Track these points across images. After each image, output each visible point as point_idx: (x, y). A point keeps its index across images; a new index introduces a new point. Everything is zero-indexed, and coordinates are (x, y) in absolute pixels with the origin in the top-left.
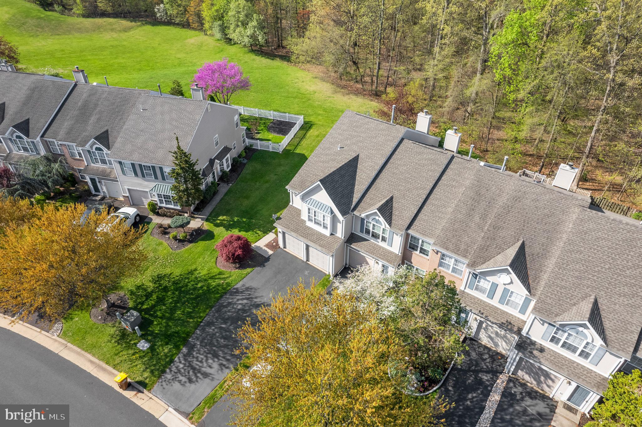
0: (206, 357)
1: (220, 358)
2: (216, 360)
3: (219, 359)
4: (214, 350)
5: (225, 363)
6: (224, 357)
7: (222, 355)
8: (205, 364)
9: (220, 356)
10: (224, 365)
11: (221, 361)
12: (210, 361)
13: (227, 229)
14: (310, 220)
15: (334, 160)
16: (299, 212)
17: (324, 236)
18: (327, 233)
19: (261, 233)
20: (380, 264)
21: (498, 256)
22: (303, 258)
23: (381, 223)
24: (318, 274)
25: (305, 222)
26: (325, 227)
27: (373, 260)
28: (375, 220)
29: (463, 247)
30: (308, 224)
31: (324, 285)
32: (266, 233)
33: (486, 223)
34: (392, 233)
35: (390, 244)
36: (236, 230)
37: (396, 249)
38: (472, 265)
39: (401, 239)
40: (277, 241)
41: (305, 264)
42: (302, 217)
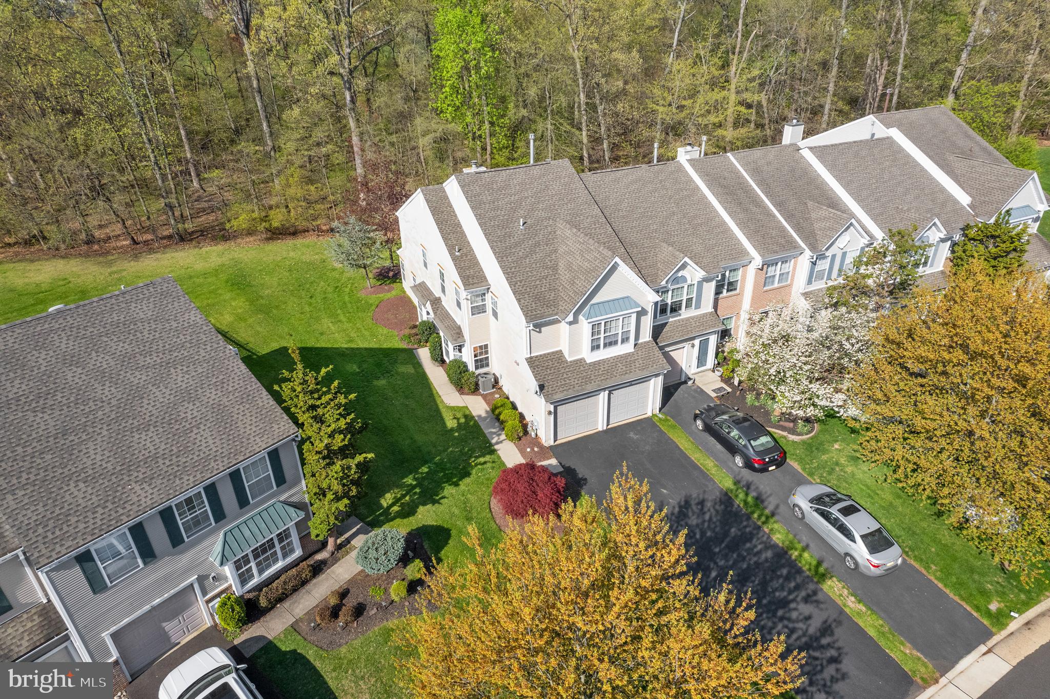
0: (782, 619)
1: (791, 597)
2: (793, 605)
3: (794, 600)
4: (770, 602)
5: (803, 594)
6: (790, 592)
7: (785, 593)
8: (801, 625)
9: (785, 597)
10: (808, 596)
11: (799, 599)
12: (794, 615)
13: (434, 502)
14: (595, 347)
15: (537, 244)
16: (558, 356)
17: (629, 355)
18: (628, 348)
19: (487, 458)
20: (697, 342)
21: (817, 226)
22: (601, 426)
23: (684, 279)
24: (645, 425)
25: (582, 361)
26: (625, 340)
27: (687, 345)
28: (676, 280)
29: (783, 241)
30: (591, 357)
31: (673, 427)
32: (493, 452)
33: (765, 208)
34: (700, 284)
35: (698, 306)
36: (449, 490)
37: (707, 307)
38: (813, 248)
39: (713, 284)
40: (536, 441)
41: (611, 432)
42: (569, 358)
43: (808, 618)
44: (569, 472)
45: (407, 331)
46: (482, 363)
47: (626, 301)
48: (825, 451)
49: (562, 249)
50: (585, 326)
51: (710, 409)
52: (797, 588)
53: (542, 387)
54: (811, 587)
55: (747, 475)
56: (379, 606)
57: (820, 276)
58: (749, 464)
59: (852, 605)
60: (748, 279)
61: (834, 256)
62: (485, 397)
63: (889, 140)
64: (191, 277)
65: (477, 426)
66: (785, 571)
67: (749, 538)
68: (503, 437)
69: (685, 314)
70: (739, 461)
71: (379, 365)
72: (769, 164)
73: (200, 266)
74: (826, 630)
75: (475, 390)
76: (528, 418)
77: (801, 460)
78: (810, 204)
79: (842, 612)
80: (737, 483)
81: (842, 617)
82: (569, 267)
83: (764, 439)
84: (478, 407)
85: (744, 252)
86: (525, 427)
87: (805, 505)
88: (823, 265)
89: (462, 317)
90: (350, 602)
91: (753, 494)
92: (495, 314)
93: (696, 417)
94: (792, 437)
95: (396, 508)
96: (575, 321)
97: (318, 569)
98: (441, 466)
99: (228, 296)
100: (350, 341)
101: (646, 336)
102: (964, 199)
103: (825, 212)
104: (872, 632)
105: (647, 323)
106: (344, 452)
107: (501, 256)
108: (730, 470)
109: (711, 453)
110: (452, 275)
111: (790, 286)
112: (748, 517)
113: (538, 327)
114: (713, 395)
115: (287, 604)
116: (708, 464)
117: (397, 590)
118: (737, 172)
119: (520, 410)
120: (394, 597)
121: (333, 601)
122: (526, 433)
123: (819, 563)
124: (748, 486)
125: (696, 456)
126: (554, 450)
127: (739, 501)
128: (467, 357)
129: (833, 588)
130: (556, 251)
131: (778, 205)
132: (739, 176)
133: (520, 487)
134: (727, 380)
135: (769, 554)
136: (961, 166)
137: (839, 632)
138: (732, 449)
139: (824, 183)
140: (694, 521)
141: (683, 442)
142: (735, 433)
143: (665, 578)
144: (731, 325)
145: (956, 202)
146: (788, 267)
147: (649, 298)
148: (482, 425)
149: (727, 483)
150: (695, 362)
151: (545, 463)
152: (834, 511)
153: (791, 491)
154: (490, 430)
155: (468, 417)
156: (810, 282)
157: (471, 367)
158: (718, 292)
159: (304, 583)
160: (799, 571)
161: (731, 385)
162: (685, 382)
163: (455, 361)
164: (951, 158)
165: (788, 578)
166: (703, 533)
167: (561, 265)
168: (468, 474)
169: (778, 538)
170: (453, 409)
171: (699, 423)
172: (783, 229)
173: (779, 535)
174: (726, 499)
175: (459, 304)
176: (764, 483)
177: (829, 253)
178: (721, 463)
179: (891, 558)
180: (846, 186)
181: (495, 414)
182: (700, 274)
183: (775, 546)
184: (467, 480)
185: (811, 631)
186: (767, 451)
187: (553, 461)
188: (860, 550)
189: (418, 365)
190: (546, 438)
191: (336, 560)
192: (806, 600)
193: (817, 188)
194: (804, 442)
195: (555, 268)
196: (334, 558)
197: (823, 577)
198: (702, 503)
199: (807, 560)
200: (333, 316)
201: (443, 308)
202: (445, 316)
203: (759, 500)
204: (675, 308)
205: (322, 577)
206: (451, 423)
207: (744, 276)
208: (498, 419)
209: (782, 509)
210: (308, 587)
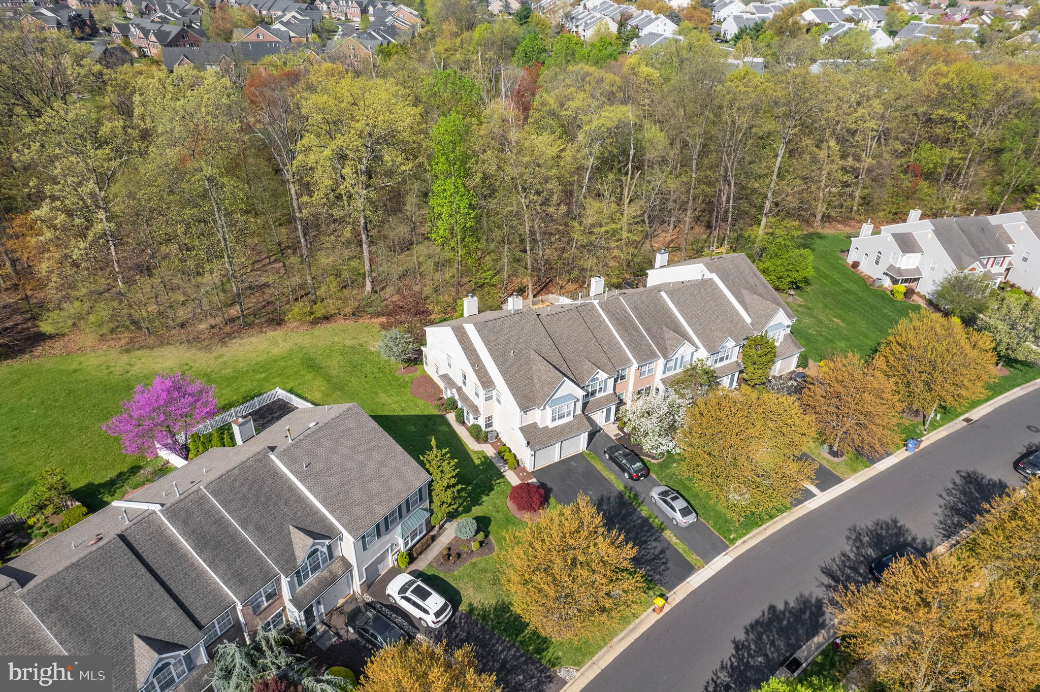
1: (649, 539)
2: (649, 543)
3: (650, 541)
5: (654, 538)
6: (648, 537)
7: (646, 538)
10: (656, 538)
11: (652, 540)
13: (479, 505)
14: (554, 420)
15: (521, 365)
16: (535, 425)
17: (570, 422)
18: (570, 418)
19: (501, 480)
20: (605, 410)
21: (667, 342)
22: (557, 459)
23: (598, 379)
24: (579, 457)
25: (547, 427)
26: (568, 415)
27: (600, 412)
28: (593, 380)
29: (649, 352)
30: (551, 425)
31: (593, 458)
32: (503, 477)
33: (640, 332)
34: (606, 380)
35: (605, 391)
36: (485, 498)
37: (610, 390)
38: (665, 357)
39: (613, 379)
40: (524, 470)
41: (563, 462)
42: (541, 426)
43: (655, 548)
44: (543, 485)
45: (436, 403)
46: (489, 425)
47: (570, 396)
48: (669, 468)
49: (535, 368)
50: (549, 411)
51: (611, 448)
52: (652, 535)
53: (528, 443)
54: (658, 534)
55: (630, 482)
56: (467, 553)
57: (670, 369)
58: (631, 477)
59: (674, 540)
60: (631, 372)
61: (677, 359)
62: (492, 444)
63: (711, 279)
64: (275, 361)
65: (491, 462)
66: (646, 528)
67: (631, 514)
68: (507, 468)
69: (598, 395)
70: (626, 475)
71: (426, 426)
72: (643, 302)
73: (276, 351)
74: (662, 552)
75: (486, 441)
76: (519, 457)
77: (657, 474)
78: (665, 328)
79: (670, 544)
80: (626, 487)
81: (669, 545)
82: (539, 379)
83: (639, 464)
84: (490, 451)
85: (629, 361)
86: (518, 461)
87: (656, 497)
88: (671, 364)
89: (479, 402)
90: (453, 553)
91: (633, 493)
92: (499, 401)
93: (605, 452)
94: (653, 461)
95: (461, 509)
96: (544, 408)
97: (433, 538)
98: (477, 486)
99: (309, 377)
100: (403, 410)
101: (579, 411)
102: (748, 320)
103: (672, 334)
104: (681, 551)
105: (579, 405)
106: (454, 486)
107: (504, 373)
108: (622, 480)
109: (614, 472)
110: (472, 378)
111: (654, 375)
112: (631, 504)
113: (526, 412)
114: (614, 438)
115: (423, 556)
116: (611, 477)
117: (474, 546)
118: (625, 309)
119: (513, 452)
120: (474, 549)
121: (446, 552)
122: (518, 465)
123: (662, 524)
124: (631, 489)
125: (606, 473)
126: (534, 474)
127: (626, 497)
128: (481, 422)
129: (668, 534)
130: (531, 368)
131: (647, 330)
132: (627, 312)
133: (524, 495)
134: (621, 429)
135: (640, 521)
136: (748, 297)
137: (667, 552)
138: (623, 469)
139: (673, 313)
140: (605, 507)
141: (599, 466)
142: (624, 461)
143: (596, 527)
144: (623, 397)
145: (744, 321)
146: (653, 366)
147: (581, 393)
148: (494, 461)
149: (621, 487)
150: (604, 419)
151: (530, 481)
152: (668, 499)
153: (650, 489)
154: (499, 464)
155: (486, 457)
156: (664, 373)
157: (483, 428)
158: (616, 381)
159: (429, 545)
160: (653, 528)
161: (623, 432)
162: (599, 431)
163: (474, 425)
164: (744, 292)
165: (647, 531)
166: (610, 513)
167: (535, 377)
168: (492, 489)
169: (644, 513)
170: (476, 452)
171: (607, 456)
172: (649, 345)
173: (644, 511)
174: (621, 496)
175: (477, 395)
176: (639, 486)
177: (674, 358)
178: (618, 477)
179: (691, 518)
180: (684, 317)
181: (500, 455)
182: (605, 376)
183: (643, 517)
184: (492, 493)
185: (656, 553)
186: (640, 470)
187: (534, 480)
188: (678, 516)
189: (449, 425)
190: (530, 468)
191: (440, 535)
192: (655, 540)
193: (669, 317)
194: (659, 463)
195: (532, 379)
196: (439, 534)
197: (663, 530)
198: (609, 498)
199: (657, 522)
200: (385, 391)
201: (464, 393)
202: (465, 398)
203: (636, 496)
204: (593, 393)
205: (435, 543)
206: (477, 462)
207: (629, 372)
208: (502, 458)
209: (647, 500)
210: (430, 547)
